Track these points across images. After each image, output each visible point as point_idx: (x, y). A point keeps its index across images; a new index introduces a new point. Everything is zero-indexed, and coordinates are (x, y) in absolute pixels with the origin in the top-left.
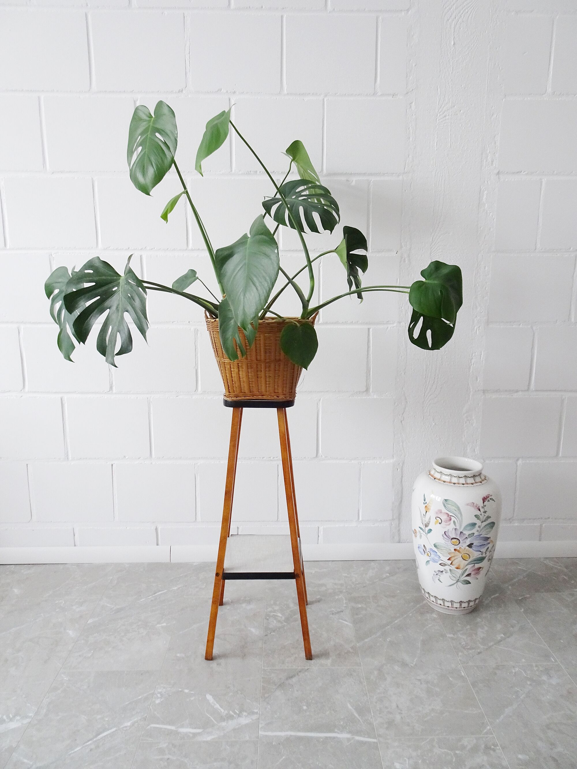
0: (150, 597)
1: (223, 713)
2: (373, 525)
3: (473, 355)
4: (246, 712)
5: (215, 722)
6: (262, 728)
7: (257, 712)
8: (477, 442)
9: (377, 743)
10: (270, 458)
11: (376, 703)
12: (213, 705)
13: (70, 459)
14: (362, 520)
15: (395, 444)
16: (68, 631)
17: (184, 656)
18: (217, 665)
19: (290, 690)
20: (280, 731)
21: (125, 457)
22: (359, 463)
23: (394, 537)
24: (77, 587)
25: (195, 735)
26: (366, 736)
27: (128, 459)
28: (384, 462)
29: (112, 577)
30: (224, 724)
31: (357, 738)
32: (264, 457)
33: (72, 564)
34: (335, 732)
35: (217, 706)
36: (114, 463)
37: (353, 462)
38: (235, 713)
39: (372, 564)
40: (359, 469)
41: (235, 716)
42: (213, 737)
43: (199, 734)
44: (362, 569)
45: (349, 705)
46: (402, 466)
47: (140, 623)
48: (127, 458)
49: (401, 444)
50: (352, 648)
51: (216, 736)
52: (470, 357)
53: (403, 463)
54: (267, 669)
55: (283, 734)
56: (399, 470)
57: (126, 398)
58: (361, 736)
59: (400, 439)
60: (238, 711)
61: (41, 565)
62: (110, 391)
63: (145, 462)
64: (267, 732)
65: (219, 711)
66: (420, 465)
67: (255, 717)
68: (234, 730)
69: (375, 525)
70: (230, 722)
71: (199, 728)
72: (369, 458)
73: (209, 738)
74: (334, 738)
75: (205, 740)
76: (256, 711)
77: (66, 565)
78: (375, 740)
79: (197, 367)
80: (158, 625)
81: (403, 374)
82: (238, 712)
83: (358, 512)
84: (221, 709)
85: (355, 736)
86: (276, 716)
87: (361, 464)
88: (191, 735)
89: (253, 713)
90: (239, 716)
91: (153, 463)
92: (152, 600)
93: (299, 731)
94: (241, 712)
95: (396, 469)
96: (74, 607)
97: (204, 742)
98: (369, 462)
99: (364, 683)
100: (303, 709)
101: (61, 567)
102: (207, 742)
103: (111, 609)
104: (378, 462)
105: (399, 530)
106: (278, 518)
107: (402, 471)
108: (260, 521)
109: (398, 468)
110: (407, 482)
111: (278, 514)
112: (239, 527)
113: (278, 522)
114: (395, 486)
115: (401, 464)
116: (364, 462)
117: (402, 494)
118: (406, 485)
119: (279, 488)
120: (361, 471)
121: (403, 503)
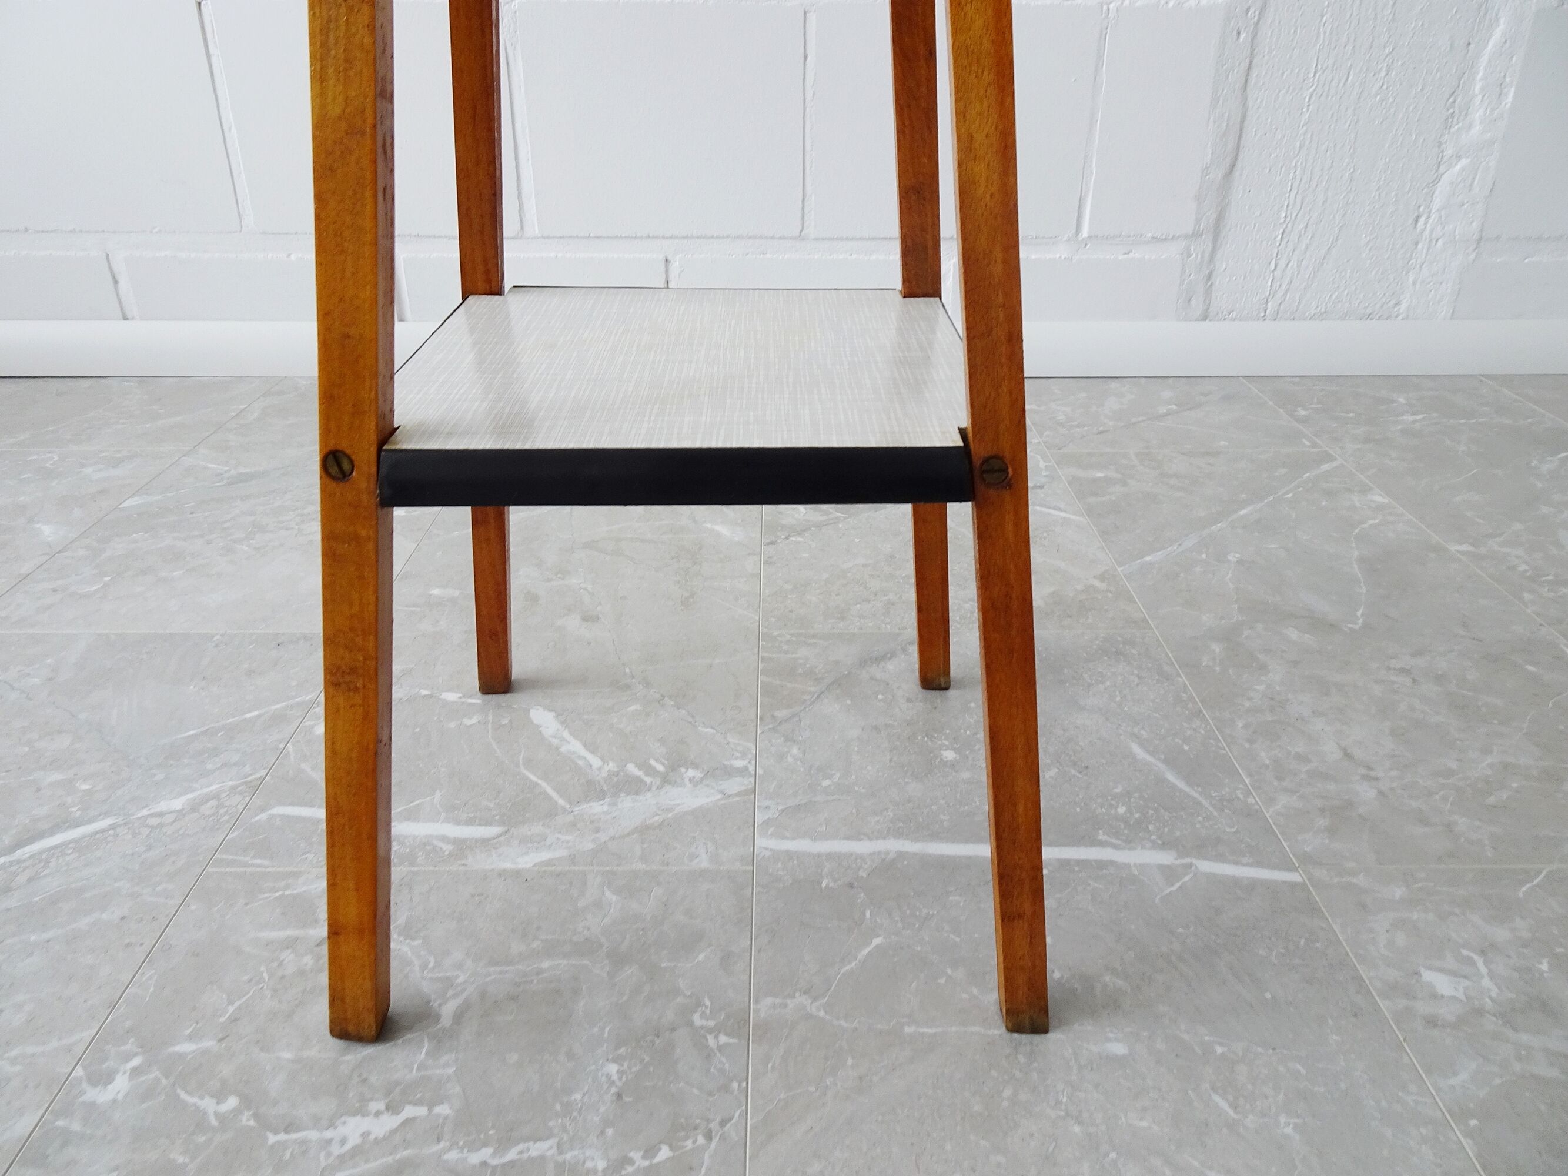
1: (600, 769)
2: (1126, 256)
4: (696, 766)
5: (561, 802)
6: (767, 823)
7: (746, 769)
9: (1303, 886)
11: (1251, 741)
12: (555, 741)
14: (1089, 238)
16: (37, 526)
17: (457, 593)
18: (585, 619)
19: (880, 697)
20: (848, 838)
22: (1102, 8)
23: (1190, 300)
24: (119, 426)
25: (462, 847)
26: (1245, 860)
28: (1192, 2)
29: (243, 407)
30: (597, 808)
31: (1206, 866)
34: (1102, 844)
35: (575, 746)
37: (1079, 1)
38: (650, 771)
39: (1114, 384)
40: (1101, 31)
41: (648, 780)
42: (545, 856)
43: (484, 843)
44: (1084, 395)
45: (1136, 749)
46: (1256, 19)
50: (1102, 577)
51: (561, 853)
53: (1263, 9)
54: (780, 635)
55: (863, 847)
56: (1242, 37)
58: (1221, 858)
60: (663, 764)
64: (794, 839)
65: (581, 763)
66: (1322, 17)
67: (735, 785)
68: (643, 829)
69: (1131, 253)
70: (626, 802)
71: (488, 823)
73: (527, 861)
74: (1101, 865)
75: (508, 865)
76: (739, 763)
77: (103, 381)
78: (1294, 877)
82: (661, 768)
83: (1080, 207)
84: (590, 757)
85: (1194, 861)
86: (826, 783)
87: (1108, 12)
88: (447, 848)
89: (729, 772)
90: (665, 780)
93: (935, 837)
94: (673, 768)
95: (1235, 33)
96: (89, 470)
97: (502, 874)
98: (1138, 5)
99: (1180, 679)
100: (941, 759)
101: (85, 383)
102: (517, 873)
103: (218, 474)
104: (1171, 4)
105: (1209, 276)
106: (805, 225)
107: (1253, 40)
108: (743, 238)
109: (1243, 30)
110: (1265, 91)
111: (803, 208)
112: (669, 258)
113: (803, 239)
114: (1221, 102)
115: (1255, 12)
116: (1120, 3)
117: (1240, 137)
118: (1259, 101)
119: (808, 110)
120: (1105, 38)
121: (1237, 173)
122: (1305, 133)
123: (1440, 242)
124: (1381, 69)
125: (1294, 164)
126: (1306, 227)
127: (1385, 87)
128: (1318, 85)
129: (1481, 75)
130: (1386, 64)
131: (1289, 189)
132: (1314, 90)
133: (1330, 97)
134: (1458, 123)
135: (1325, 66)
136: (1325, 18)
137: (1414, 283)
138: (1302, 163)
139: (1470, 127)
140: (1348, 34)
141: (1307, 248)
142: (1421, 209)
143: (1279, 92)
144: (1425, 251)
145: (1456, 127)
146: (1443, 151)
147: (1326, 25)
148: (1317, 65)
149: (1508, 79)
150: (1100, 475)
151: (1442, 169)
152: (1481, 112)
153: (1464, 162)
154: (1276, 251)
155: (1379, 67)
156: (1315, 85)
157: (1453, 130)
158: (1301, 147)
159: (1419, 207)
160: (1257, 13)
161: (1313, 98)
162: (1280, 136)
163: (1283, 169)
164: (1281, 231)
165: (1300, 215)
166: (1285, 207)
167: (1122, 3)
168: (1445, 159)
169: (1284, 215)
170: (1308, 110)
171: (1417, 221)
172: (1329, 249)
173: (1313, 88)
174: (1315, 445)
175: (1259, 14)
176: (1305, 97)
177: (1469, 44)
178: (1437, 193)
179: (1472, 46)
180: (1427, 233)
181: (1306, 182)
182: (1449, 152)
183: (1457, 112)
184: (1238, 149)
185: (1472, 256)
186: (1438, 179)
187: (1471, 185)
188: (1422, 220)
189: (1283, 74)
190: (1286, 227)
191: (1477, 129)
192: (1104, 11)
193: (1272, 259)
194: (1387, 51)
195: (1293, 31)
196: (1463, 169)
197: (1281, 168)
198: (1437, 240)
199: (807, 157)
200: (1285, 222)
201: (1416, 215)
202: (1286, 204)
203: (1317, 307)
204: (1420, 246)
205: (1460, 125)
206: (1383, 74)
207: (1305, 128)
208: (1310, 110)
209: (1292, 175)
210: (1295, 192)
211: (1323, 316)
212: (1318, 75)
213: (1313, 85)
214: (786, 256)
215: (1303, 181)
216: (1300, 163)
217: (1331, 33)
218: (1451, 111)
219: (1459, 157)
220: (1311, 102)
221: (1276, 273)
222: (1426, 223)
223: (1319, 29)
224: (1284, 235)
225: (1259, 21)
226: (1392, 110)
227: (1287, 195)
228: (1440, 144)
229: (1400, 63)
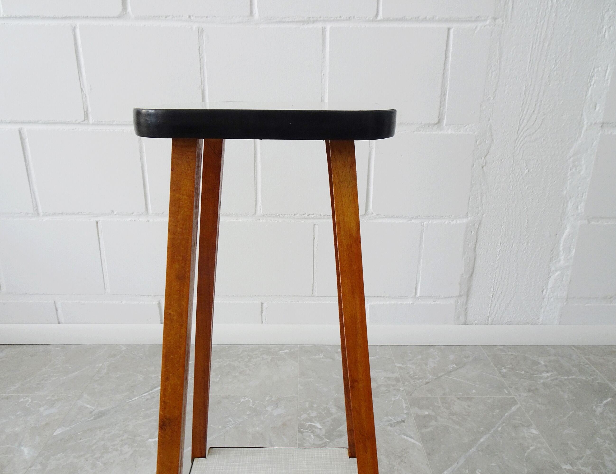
0: (145, 394)
2: (434, 303)
3: (596, 70)
8: (582, 196)
10: (304, 215)
13: (41, 214)
14: (420, 296)
15: (471, 198)
16: (22, 448)
21: (113, 212)
22: (421, 223)
23: (459, 317)
24: (54, 378)
27: (117, 215)
28: (454, 222)
29: (101, 365)
32: (296, 214)
33: (57, 346)
36: (100, 221)
37: (413, 221)
39: (431, 350)
40: (421, 231)
44: (420, 357)
46: (478, 227)
47: (126, 436)
48: (115, 213)
49: (480, 198)
52: (591, 74)
53: (480, 224)
56: (473, 233)
57: (108, 130)
59: (479, 191)
61: (17, 346)
62: (84, 121)
63: (140, 219)
66: (502, 226)
69: (436, 302)
72: (434, 217)
77: (48, 347)
79: (204, 86)
80: (150, 440)
81: (492, 98)
83: (416, 286)
87: (424, 224)
91: (150, 221)
92: (147, 400)
95: (470, 232)
96: (42, 409)
98: (435, 222)
101: (42, 348)
103: (91, 412)
104: (446, 222)
105: (466, 309)
106: (314, 292)
107: (477, 233)
108: (291, 296)
109: (473, 231)
110: (483, 249)
111: (313, 287)
112: (263, 303)
113: (313, 296)
114: (466, 253)
115: (477, 225)
116: (428, 222)
117: (474, 264)
118: (481, 252)
119: (315, 255)
120: (423, 233)
121: (474, 275)
122: (498, 263)
123: (552, 299)
124: (525, 243)
125: (495, 273)
126: (501, 293)
127: (527, 248)
128: (502, 248)
129: (562, 245)
130: (526, 241)
131: (494, 281)
132: (501, 249)
133: (507, 251)
134: (555, 260)
135: (504, 242)
136: (503, 227)
137: (544, 312)
138: (498, 272)
139: (560, 261)
140: (511, 232)
141: (502, 300)
142: (544, 287)
143: (488, 249)
144: (547, 301)
145: (555, 261)
146: (550, 269)
147: (503, 229)
148: (501, 241)
149: (572, 246)
150: (427, 413)
151: (551, 274)
152: (563, 256)
153: (558, 273)
154: (491, 301)
155: (524, 242)
156: (501, 248)
157: (553, 262)
158: (497, 267)
159: (543, 287)
160: (478, 225)
161: (501, 252)
162: (489, 264)
163: (491, 274)
164: (492, 294)
165: (498, 289)
166: (493, 287)
167: (429, 222)
168: (551, 271)
169: (492, 289)
170: (499, 255)
171: (543, 291)
172: (511, 300)
173: (500, 249)
174: (509, 394)
175: (479, 226)
176: (498, 251)
177: (556, 235)
178: (549, 282)
179: (558, 236)
180: (547, 295)
181: (500, 278)
182: (553, 269)
183: (554, 256)
184: (474, 268)
185: (565, 304)
186: (549, 277)
187: (562, 280)
188: (545, 291)
189: (489, 244)
190: (494, 293)
191: (562, 262)
192: (422, 225)
193: (489, 304)
194: (526, 237)
195: (491, 231)
196: (558, 275)
197: (490, 274)
198: (551, 298)
199: (315, 270)
200: (493, 291)
201: (542, 289)
202: (493, 286)
203: (508, 320)
204: (545, 300)
205: (556, 260)
206: (526, 244)
207: (498, 261)
208: (500, 255)
209: (494, 276)
210: (496, 282)
211: (510, 323)
212: (501, 244)
213: (500, 248)
214: (307, 302)
215: (499, 278)
216: (497, 272)
217: (505, 231)
218: (552, 256)
219: (556, 271)
220: (500, 253)
221: (491, 308)
222: (546, 292)
223: (501, 230)
224: (493, 296)
225: (479, 227)
226: (530, 256)
227: (493, 283)
228: (549, 267)
229: (531, 241)
